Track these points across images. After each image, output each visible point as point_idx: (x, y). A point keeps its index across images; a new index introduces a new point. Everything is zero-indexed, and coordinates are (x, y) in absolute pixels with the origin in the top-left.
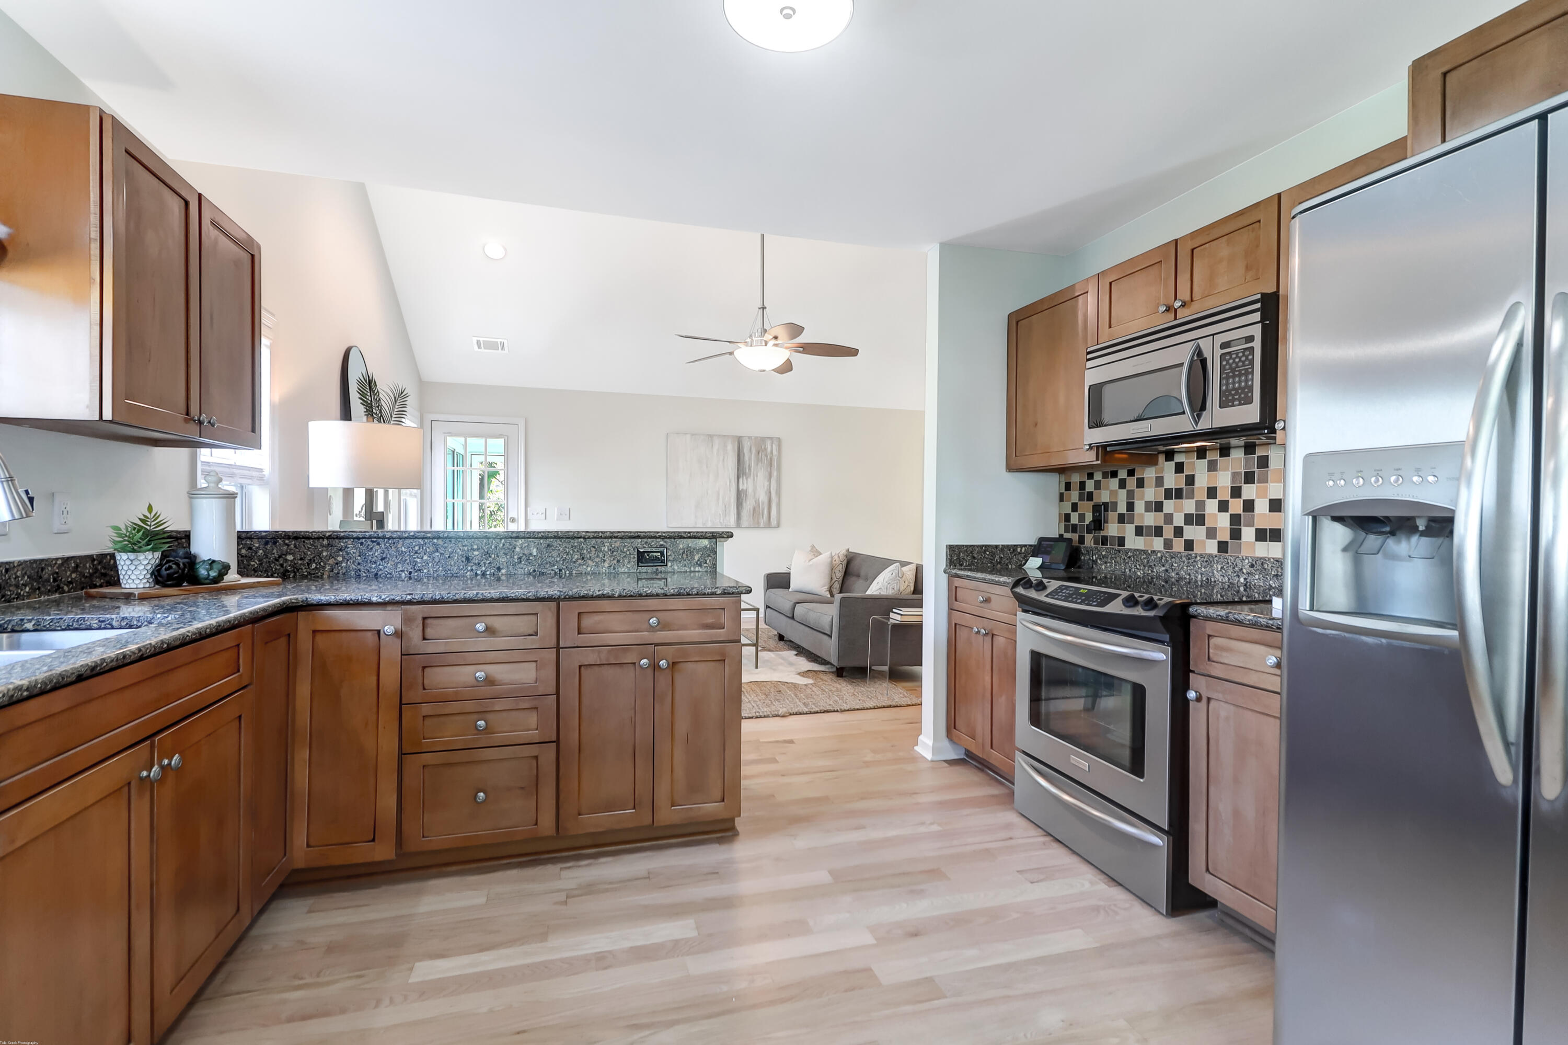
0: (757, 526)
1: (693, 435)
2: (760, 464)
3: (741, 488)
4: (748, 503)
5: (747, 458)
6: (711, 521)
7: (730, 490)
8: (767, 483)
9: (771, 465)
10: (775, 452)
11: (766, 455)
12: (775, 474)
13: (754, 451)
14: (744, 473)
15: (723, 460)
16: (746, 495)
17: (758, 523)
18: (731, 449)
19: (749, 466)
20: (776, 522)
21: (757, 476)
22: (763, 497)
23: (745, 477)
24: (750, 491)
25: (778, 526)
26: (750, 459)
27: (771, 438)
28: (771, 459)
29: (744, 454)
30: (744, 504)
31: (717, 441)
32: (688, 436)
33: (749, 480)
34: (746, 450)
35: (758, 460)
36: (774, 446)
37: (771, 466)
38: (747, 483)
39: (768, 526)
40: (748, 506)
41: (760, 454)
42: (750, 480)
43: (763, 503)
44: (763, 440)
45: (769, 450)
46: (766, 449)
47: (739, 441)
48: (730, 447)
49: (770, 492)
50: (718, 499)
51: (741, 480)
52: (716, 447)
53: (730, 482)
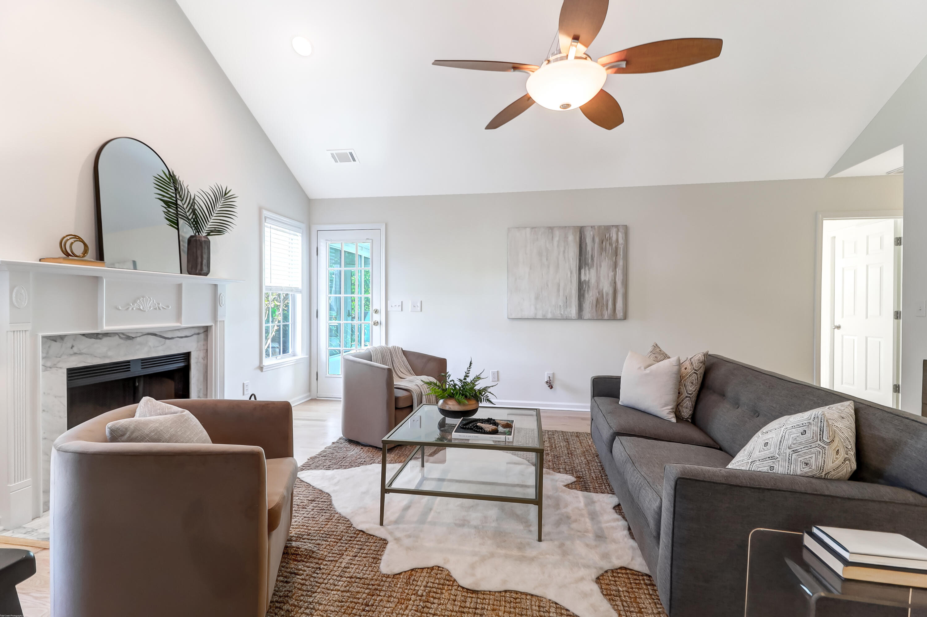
0: (600, 317)
1: (532, 228)
2: (604, 254)
3: (583, 278)
4: (591, 294)
5: (589, 248)
6: (551, 312)
7: (571, 282)
8: (611, 274)
9: (616, 254)
10: (621, 241)
11: (611, 244)
12: (621, 263)
13: (597, 240)
14: (586, 264)
15: (564, 252)
16: (589, 286)
17: (602, 315)
18: (572, 240)
19: (592, 256)
20: (622, 314)
21: (601, 266)
22: (607, 288)
23: (587, 268)
24: (593, 281)
25: (625, 318)
26: (593, 249)
27: (617, 226)
28: (616, 248)
29: (586, 244)
30: (586, 295)
31: (557, 233)
32: (528, 230)
33: (591, 270)
34: (589, 241)
35: (602, 249)
36: (619, 233)
37: (617, 256)
38: (589, 273)
39: (613, 317)
40: (590, 297)
41: (604, 243)
42: (593, 271)
43: (607, 294)
44: (608, 228)
45: (614, 238)
46: (610, 238)
47: (581, 231)
48: (571, 238)
49: (615, 283)
50: (558, 290)
51: (583, 271)
52: (556, 239)
53: (571, 273)
